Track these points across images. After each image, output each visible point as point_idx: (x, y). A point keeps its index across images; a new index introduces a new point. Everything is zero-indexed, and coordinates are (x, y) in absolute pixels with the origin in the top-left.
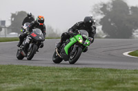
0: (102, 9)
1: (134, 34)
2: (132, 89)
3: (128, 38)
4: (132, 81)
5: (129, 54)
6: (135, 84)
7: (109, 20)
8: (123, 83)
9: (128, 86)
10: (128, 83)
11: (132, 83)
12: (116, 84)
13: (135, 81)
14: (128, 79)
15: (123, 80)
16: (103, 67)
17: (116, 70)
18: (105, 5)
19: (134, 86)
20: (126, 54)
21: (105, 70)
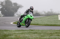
0: (1, 4)
1: (15, 14)
2: (15, 38)
3: (12, 16)
4: (14, 35)
5: (13, 23)
6: (16, 36)
7: (4, 9)
8: (10, 36)
9: (13, 37)
10: (12, 36)
11: (15, 36)
12: (7, 36)
13: (16, 35)
14: (13, 34)
15: (11, 34)
16: (2, 29)
17: (7, 30)
18: (2, 3)
19: (15, 37)
20: (12, 23)
21: (3, 30)
